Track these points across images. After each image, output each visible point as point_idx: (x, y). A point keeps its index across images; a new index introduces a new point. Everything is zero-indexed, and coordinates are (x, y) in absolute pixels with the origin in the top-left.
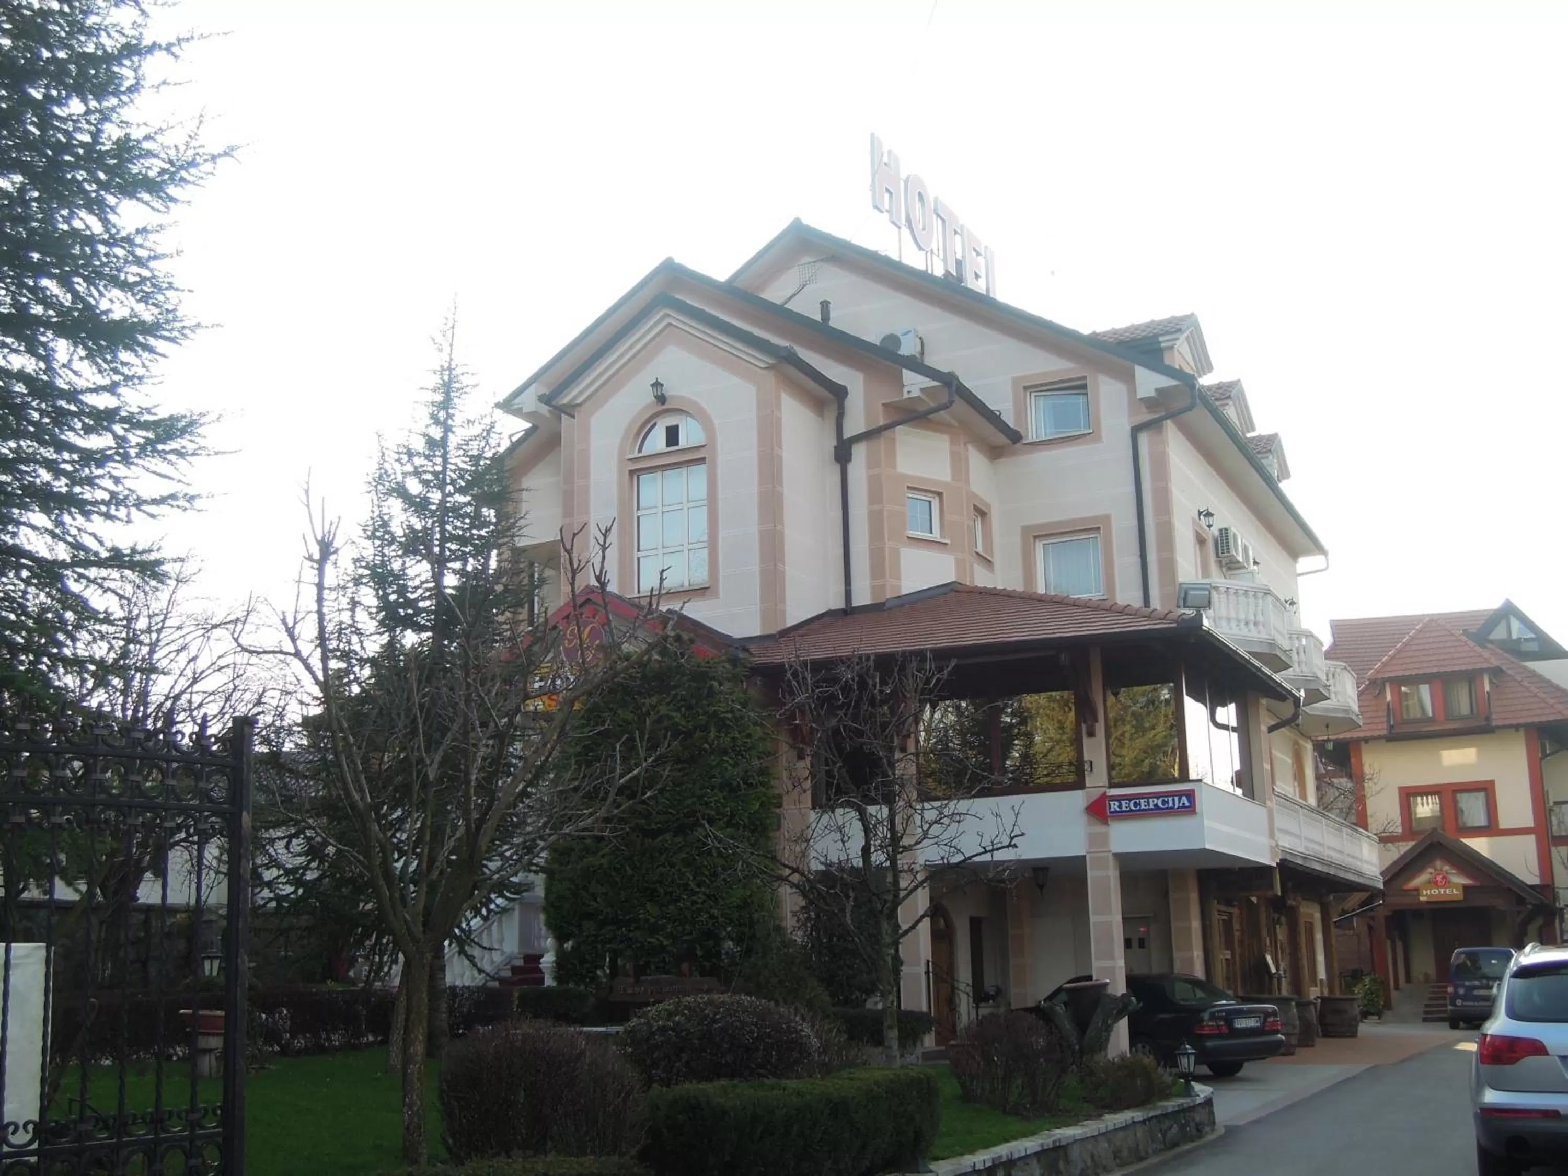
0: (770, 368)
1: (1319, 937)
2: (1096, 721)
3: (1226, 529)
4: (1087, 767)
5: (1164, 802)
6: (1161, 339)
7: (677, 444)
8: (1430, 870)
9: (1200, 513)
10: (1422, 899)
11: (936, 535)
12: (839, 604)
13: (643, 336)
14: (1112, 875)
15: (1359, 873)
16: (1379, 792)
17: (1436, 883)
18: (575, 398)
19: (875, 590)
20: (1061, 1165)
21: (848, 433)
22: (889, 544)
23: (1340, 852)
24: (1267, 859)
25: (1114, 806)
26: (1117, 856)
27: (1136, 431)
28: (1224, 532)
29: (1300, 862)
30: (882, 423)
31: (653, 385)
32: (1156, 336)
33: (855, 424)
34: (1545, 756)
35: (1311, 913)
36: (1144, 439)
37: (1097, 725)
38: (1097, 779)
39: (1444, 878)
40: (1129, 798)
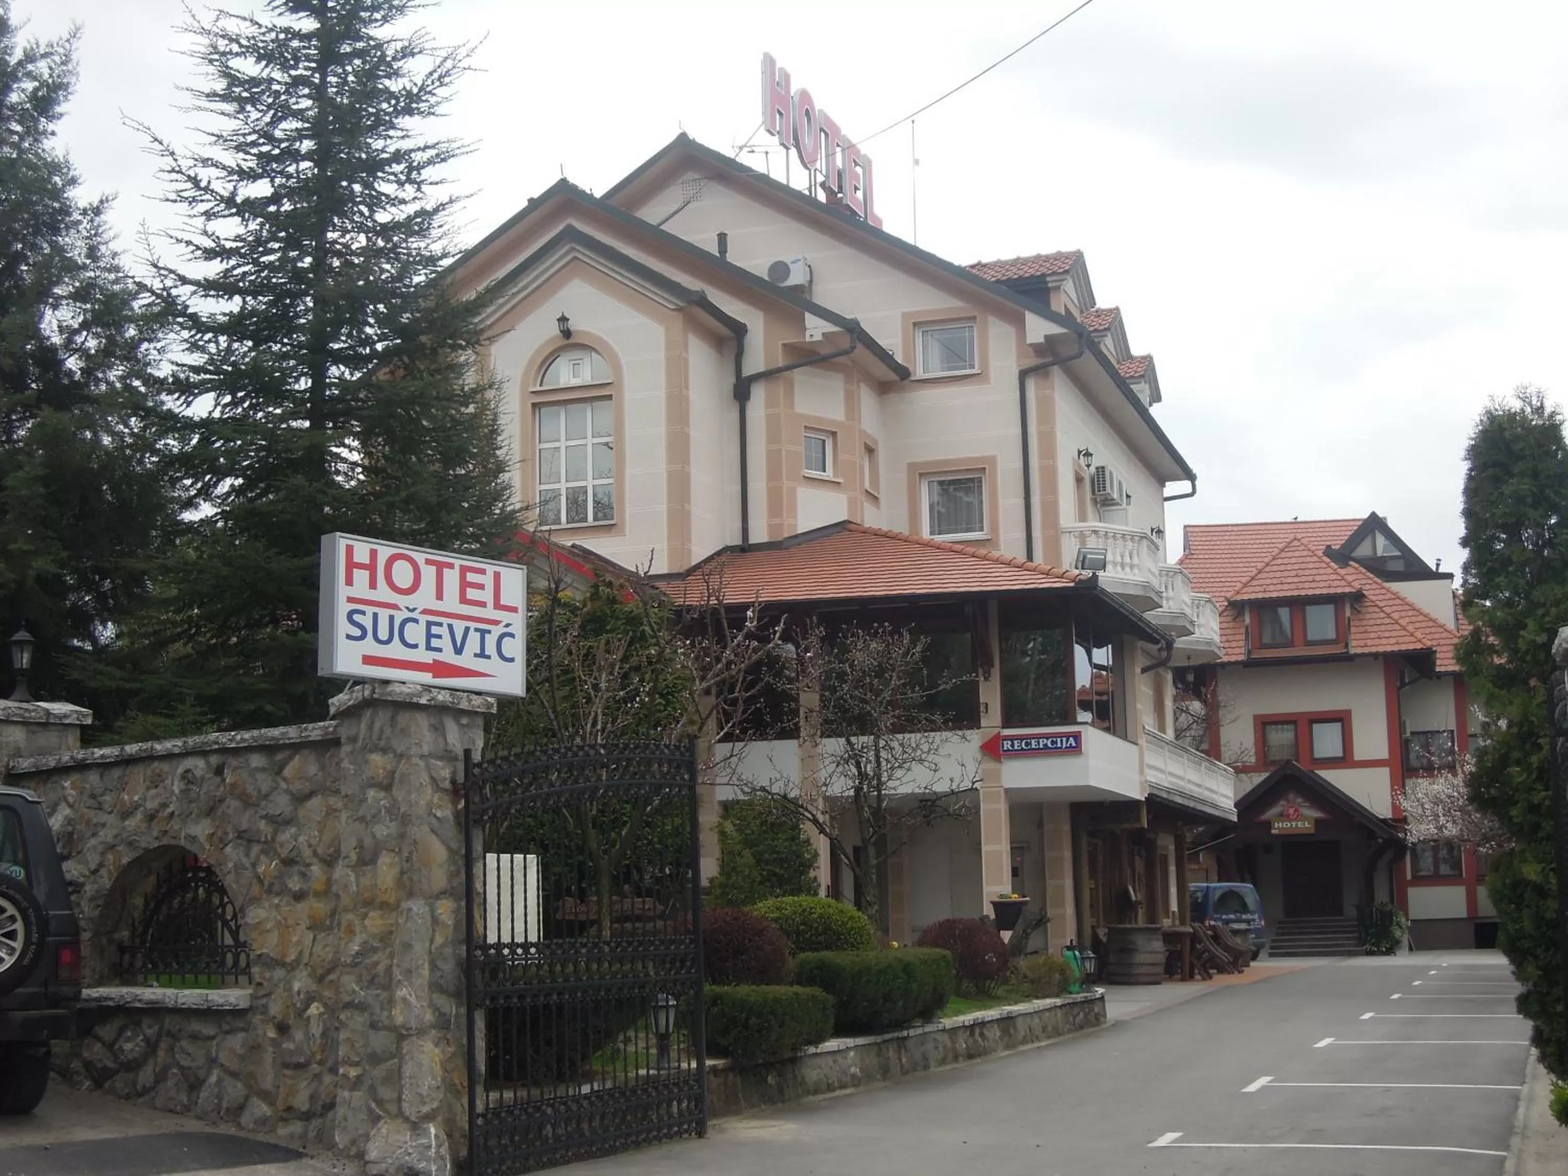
0: (679, 310)
1: (1172, 869)
2: (992, 666)
3: (1103, 468)
4: (982, 708)
5: (1053, 743)
6: (1048, 279)
8: (1282, 802)
9: (1080, 452)
10: (1273, 831)
11: (829, 474)
12: (737, 541)
13: (548, 269)
14: (1002, 807)
15: (1215, 806)
16: (1234, 721)
17: (1288, 816)
19: (772, 528)
20: (1012, 1031)
21: (747, 371)
22: (786, 484)
23: (1199, 786)
24: (1138, 794)
25: (1007, 745)
26: (1007, 791)
27: (1023, 375)
28: (1101, 470)
29: (1164, 795)
30: (781, 364)
31: (559, 320)
32: (1044, 275)
33: (754, 363)
34: (1403, 684)
35: (1167, 844)
36: (1031, 385)
37: (992, 670)
38: (992, 719)
39: (1296, 810)
40: (1021, 738)
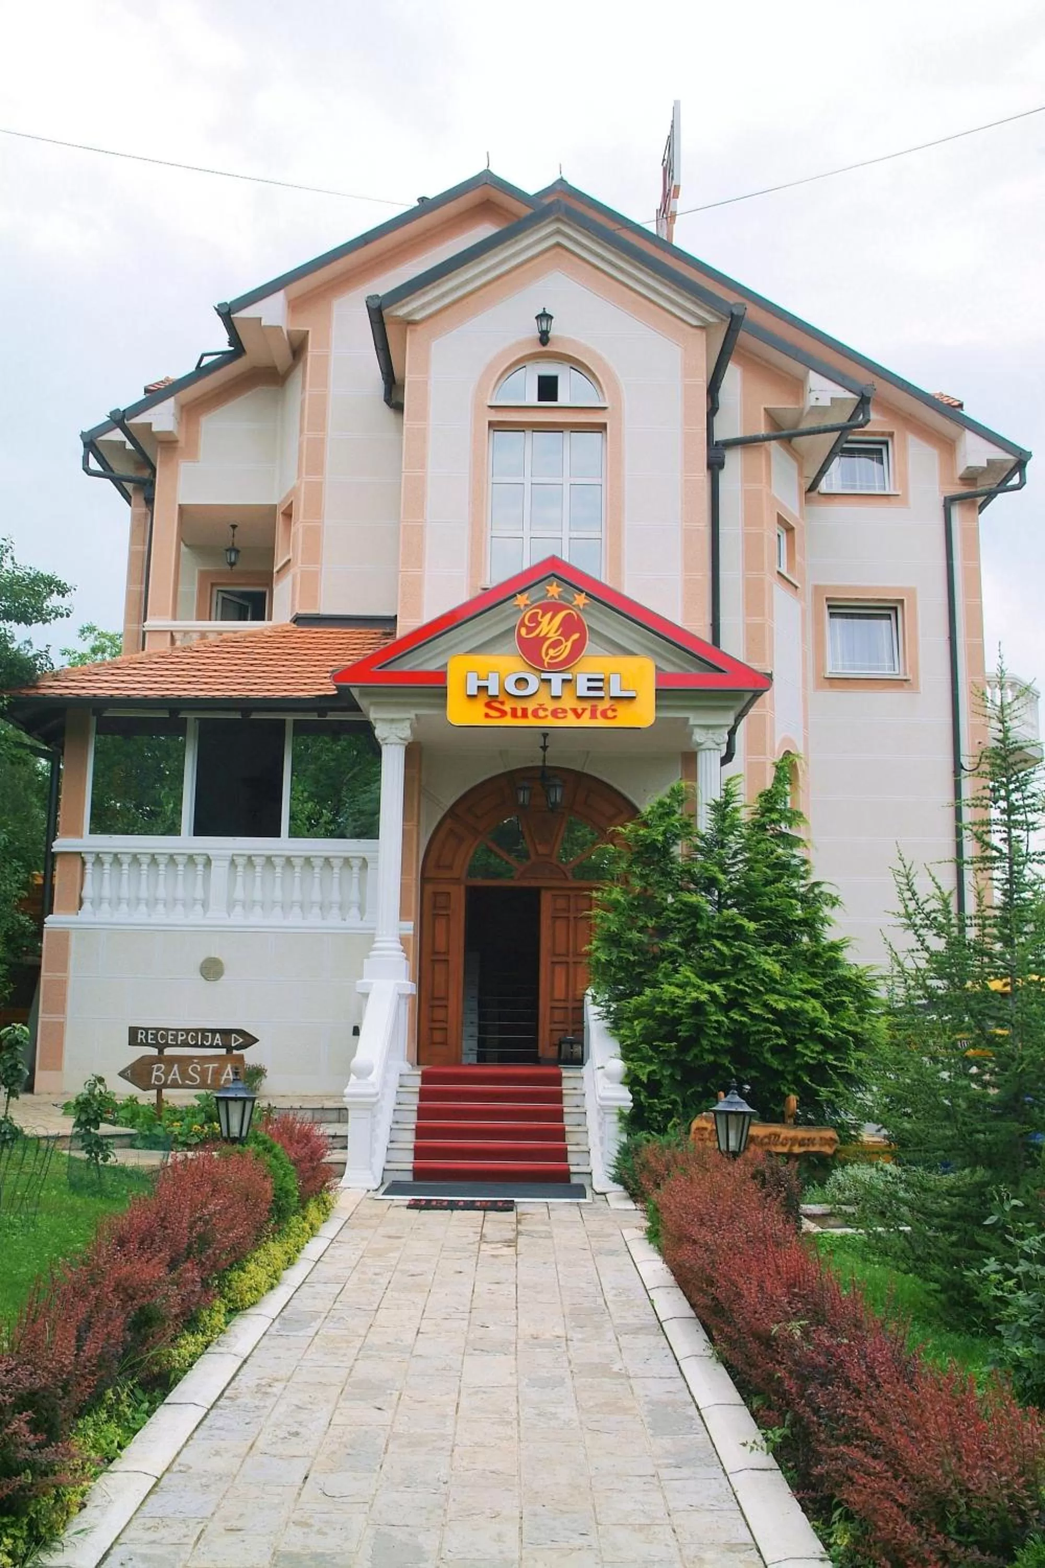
0: (705, 326)
7: (556, 400)
18: (410, 313)
21: (720, 435)
27: (949, 502)
31: (539, 316)
33: (727, 425)
